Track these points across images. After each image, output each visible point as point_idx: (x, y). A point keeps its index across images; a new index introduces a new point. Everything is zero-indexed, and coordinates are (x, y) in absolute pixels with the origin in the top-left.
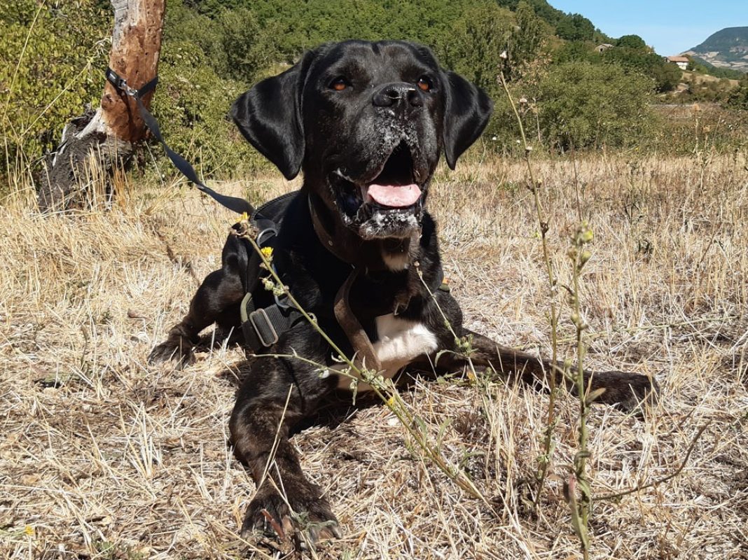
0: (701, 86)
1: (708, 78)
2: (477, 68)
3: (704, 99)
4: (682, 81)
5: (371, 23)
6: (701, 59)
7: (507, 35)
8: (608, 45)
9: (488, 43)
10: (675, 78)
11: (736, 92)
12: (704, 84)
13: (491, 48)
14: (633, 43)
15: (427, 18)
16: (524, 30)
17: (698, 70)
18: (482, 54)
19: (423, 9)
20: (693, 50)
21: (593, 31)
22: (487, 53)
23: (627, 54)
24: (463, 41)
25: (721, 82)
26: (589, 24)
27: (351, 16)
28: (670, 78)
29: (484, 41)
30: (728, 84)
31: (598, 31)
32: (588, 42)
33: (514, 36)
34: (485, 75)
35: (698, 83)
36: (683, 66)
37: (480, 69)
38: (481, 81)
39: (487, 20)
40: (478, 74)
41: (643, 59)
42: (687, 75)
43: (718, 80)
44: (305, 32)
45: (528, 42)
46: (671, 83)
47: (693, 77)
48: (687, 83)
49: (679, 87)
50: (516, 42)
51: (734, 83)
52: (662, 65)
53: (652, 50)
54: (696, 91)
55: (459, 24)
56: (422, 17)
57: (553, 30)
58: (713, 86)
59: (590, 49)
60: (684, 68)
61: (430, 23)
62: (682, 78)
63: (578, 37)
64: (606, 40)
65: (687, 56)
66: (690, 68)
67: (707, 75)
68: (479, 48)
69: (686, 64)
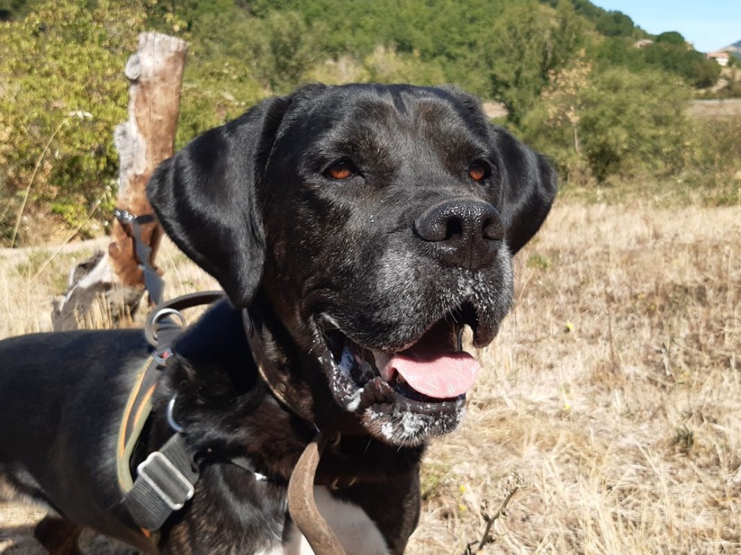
2: (517, 67)
4: (722, 77)
5: (414, 21)
7: (547, 35)
8: (649, 41)
9: (528, 42)
10: (714, 74)
13: (531, 47)
14: (673, 38)
15: (468, 15)
16: (563, 29)
17: (738, 65)
18: (522, 54)
19: (465, 7)
20: (735, 45)
21: (633, 27)
22: (528, 52)
23: (666, 50)
24: (503, 41)
26: (628, 21)
27: (394, 14)
28: (709, 74)
29: (524, 40)
31: (639, 27)
32: (627, 39)
33: (553, 35)
34: (525, 74)
36: (723, 61)
37: (520, 68)
38: (520, 81)
39: (527, 20)
40: (518, 73)
41: (682, 55)
42: (727, 71)
44: (350, 31)
45: (568, 42)
46: (711, 79)
47: (733, 73)
48: (727, 79)
49: (719, 83)
50: (555, 41)
52: (701, 61)
53: (691, 46)
54: (735, 88)
55: (500, 23)
56: (463, 14)
57: (593, 26)
59: (630, 44)
60: (724, 64)
61: (472, 20)
62: (722, 74)
63: (618, 33)
64: (646, 35)
65: (727, 52)
66: (730, 64)
68: (519, 47)
69: (726, 60)
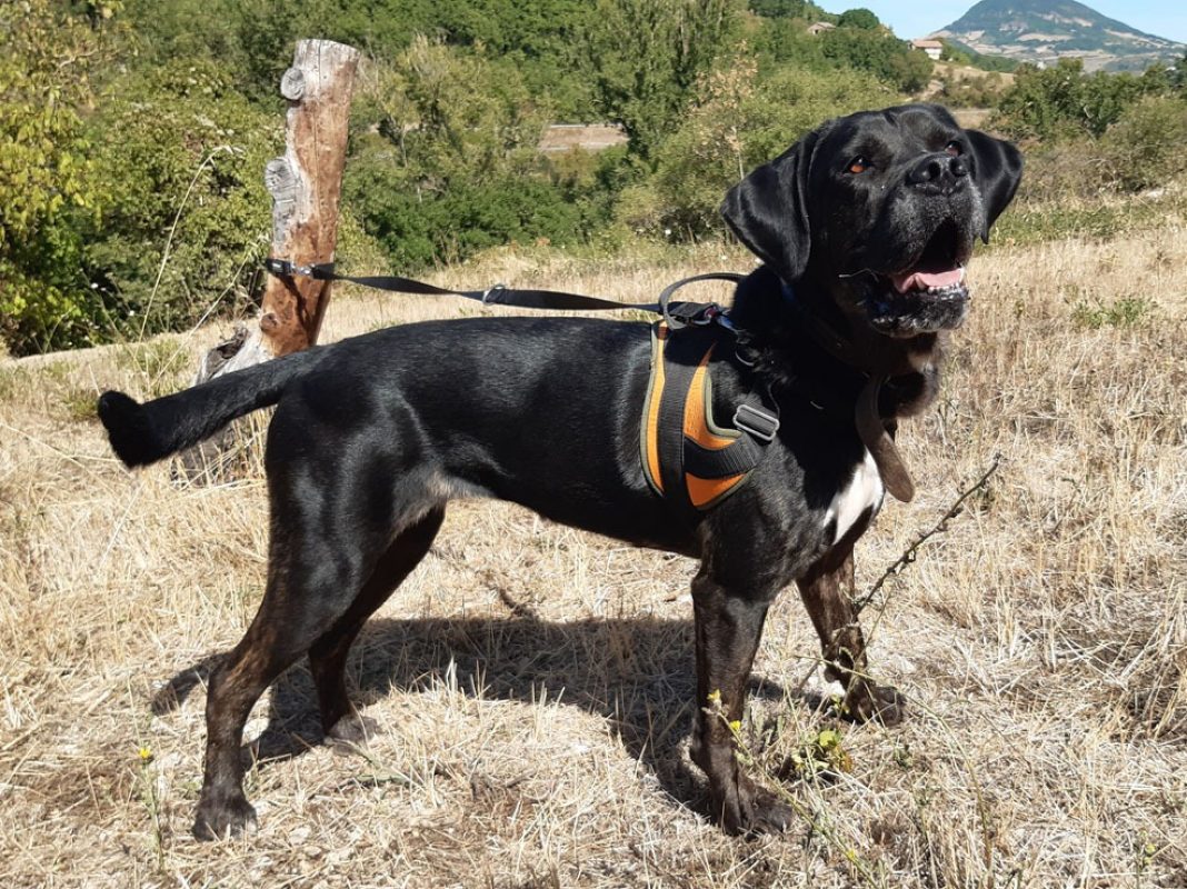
0: (960, 84)
1: (971, 71)
2: (638, 67)
3: (965, 103)
4: (934, 78)
6: (960, 43)
7: (679, 18)
8: (827, 25)
9: (652, 28)
10: (924, 73)
11: (1011, 95)
12: (966, 81)
13: (657, 36)
14: (862, 19)
16: (704, 6)
17: (957, 59)
18: (644, 47)
20: (947, 28)
22: (652, 44)
23: (854, 37)
24: (614, 25)
25: (989, 78)
28: (916, 72)
29: (646, 25)
30: (999, 80)
32: (796, 21)
33: (689, 18)
34: (650, 78)
35: (957, 79)
36: (935, 54)
37: (643, 69)
38: (644, 88)
40: (640, 77)
41: (877, 45)
42: (940, 68)
43: (985, 74)
44: (365, 10)
45: (711, 27)
46: (919, 80)
47: (949, 70)
48: (942, 80)
49: (930, 86)
50: (693, 26)
51: (1008, 79)
52: (904, 54)
53: (890, 31)
54: (954, 92)
57: (745, 2)
58: (978, 83)
59: (800, 29)
60: (937, 57)
62: (934, 73)
63: (782, 12)
64: (823, 17)
65: (940, 39)
66: (944, 57)
67: (969, 68)
68: (639, 36)
69: (939, 51)
